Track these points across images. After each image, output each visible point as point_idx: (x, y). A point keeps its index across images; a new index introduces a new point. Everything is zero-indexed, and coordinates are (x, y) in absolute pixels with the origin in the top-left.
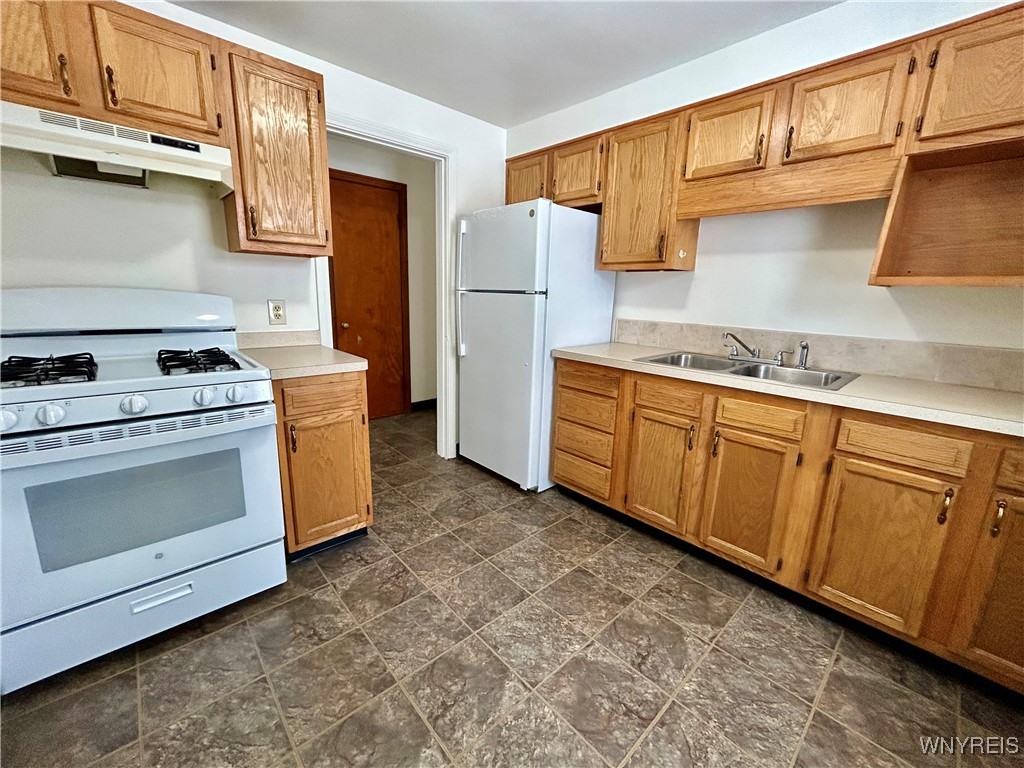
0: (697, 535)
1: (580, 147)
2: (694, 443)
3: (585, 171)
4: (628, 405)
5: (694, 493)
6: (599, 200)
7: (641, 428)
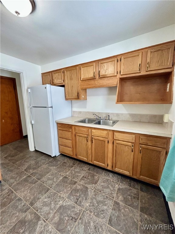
0: (92, 161)
1: (58, 71)
2: (88, 140)
3: (60, 77)
4: (74, 133)
5: (90, 152)
6: (64, 84)
7: (77, 138)
